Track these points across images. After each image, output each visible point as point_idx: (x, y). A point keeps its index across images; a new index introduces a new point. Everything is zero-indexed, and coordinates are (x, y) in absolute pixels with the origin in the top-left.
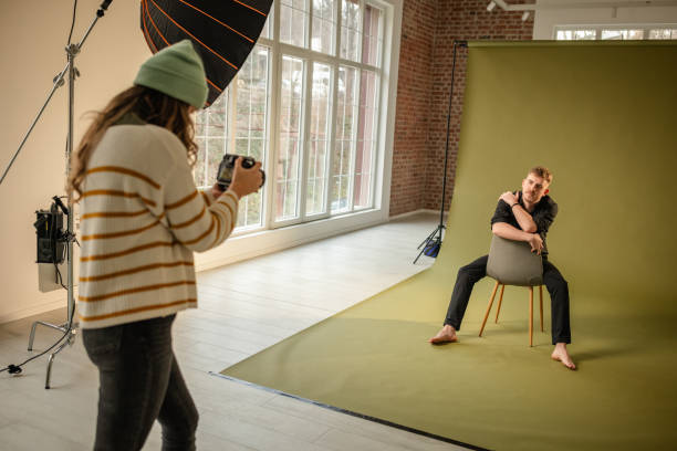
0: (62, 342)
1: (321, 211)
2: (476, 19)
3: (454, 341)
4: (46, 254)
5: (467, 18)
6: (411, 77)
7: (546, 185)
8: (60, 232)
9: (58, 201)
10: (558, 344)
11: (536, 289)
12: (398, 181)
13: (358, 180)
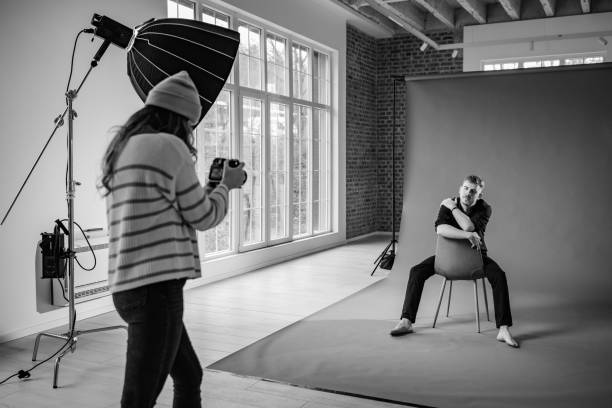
0: (64, 349)
1: (284, 235)
2: (412, 59)
3: (411, 332)
4: (50, 270)
5: (404, 59)
6: (358, 113)
7: (479, 190)
8: (62, 250)
9: (59, 223)
10: (502, 327)
11: (480, 281)
12: (353, 207)
13: (315, 206)
